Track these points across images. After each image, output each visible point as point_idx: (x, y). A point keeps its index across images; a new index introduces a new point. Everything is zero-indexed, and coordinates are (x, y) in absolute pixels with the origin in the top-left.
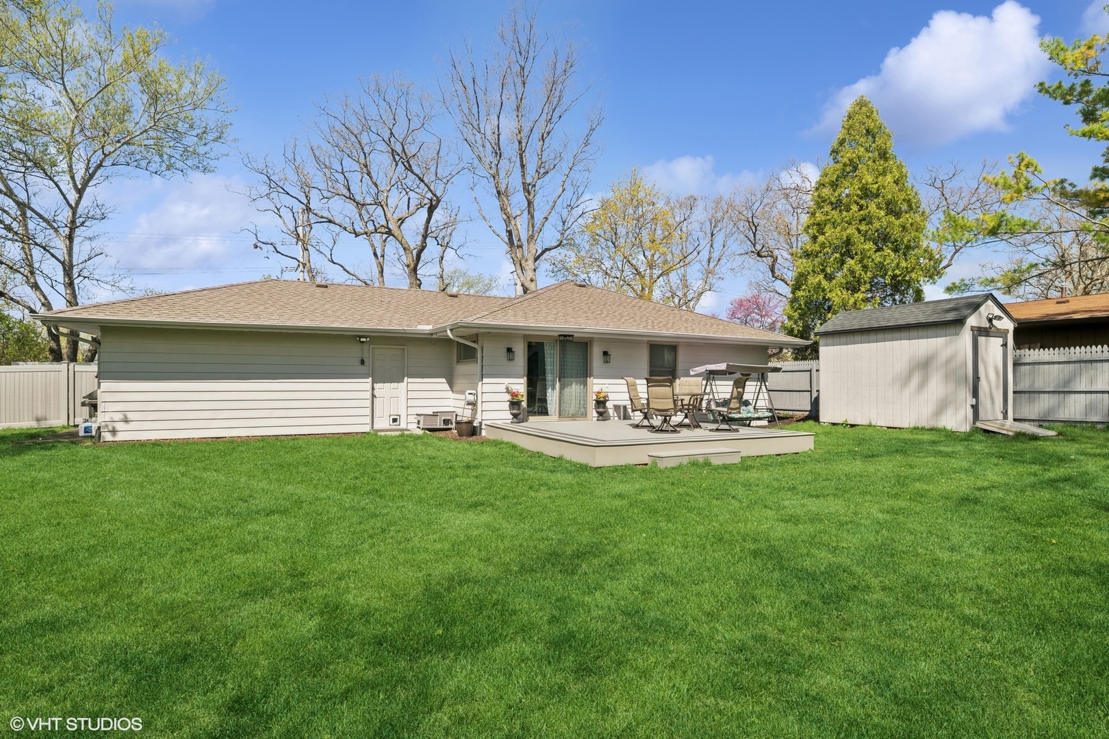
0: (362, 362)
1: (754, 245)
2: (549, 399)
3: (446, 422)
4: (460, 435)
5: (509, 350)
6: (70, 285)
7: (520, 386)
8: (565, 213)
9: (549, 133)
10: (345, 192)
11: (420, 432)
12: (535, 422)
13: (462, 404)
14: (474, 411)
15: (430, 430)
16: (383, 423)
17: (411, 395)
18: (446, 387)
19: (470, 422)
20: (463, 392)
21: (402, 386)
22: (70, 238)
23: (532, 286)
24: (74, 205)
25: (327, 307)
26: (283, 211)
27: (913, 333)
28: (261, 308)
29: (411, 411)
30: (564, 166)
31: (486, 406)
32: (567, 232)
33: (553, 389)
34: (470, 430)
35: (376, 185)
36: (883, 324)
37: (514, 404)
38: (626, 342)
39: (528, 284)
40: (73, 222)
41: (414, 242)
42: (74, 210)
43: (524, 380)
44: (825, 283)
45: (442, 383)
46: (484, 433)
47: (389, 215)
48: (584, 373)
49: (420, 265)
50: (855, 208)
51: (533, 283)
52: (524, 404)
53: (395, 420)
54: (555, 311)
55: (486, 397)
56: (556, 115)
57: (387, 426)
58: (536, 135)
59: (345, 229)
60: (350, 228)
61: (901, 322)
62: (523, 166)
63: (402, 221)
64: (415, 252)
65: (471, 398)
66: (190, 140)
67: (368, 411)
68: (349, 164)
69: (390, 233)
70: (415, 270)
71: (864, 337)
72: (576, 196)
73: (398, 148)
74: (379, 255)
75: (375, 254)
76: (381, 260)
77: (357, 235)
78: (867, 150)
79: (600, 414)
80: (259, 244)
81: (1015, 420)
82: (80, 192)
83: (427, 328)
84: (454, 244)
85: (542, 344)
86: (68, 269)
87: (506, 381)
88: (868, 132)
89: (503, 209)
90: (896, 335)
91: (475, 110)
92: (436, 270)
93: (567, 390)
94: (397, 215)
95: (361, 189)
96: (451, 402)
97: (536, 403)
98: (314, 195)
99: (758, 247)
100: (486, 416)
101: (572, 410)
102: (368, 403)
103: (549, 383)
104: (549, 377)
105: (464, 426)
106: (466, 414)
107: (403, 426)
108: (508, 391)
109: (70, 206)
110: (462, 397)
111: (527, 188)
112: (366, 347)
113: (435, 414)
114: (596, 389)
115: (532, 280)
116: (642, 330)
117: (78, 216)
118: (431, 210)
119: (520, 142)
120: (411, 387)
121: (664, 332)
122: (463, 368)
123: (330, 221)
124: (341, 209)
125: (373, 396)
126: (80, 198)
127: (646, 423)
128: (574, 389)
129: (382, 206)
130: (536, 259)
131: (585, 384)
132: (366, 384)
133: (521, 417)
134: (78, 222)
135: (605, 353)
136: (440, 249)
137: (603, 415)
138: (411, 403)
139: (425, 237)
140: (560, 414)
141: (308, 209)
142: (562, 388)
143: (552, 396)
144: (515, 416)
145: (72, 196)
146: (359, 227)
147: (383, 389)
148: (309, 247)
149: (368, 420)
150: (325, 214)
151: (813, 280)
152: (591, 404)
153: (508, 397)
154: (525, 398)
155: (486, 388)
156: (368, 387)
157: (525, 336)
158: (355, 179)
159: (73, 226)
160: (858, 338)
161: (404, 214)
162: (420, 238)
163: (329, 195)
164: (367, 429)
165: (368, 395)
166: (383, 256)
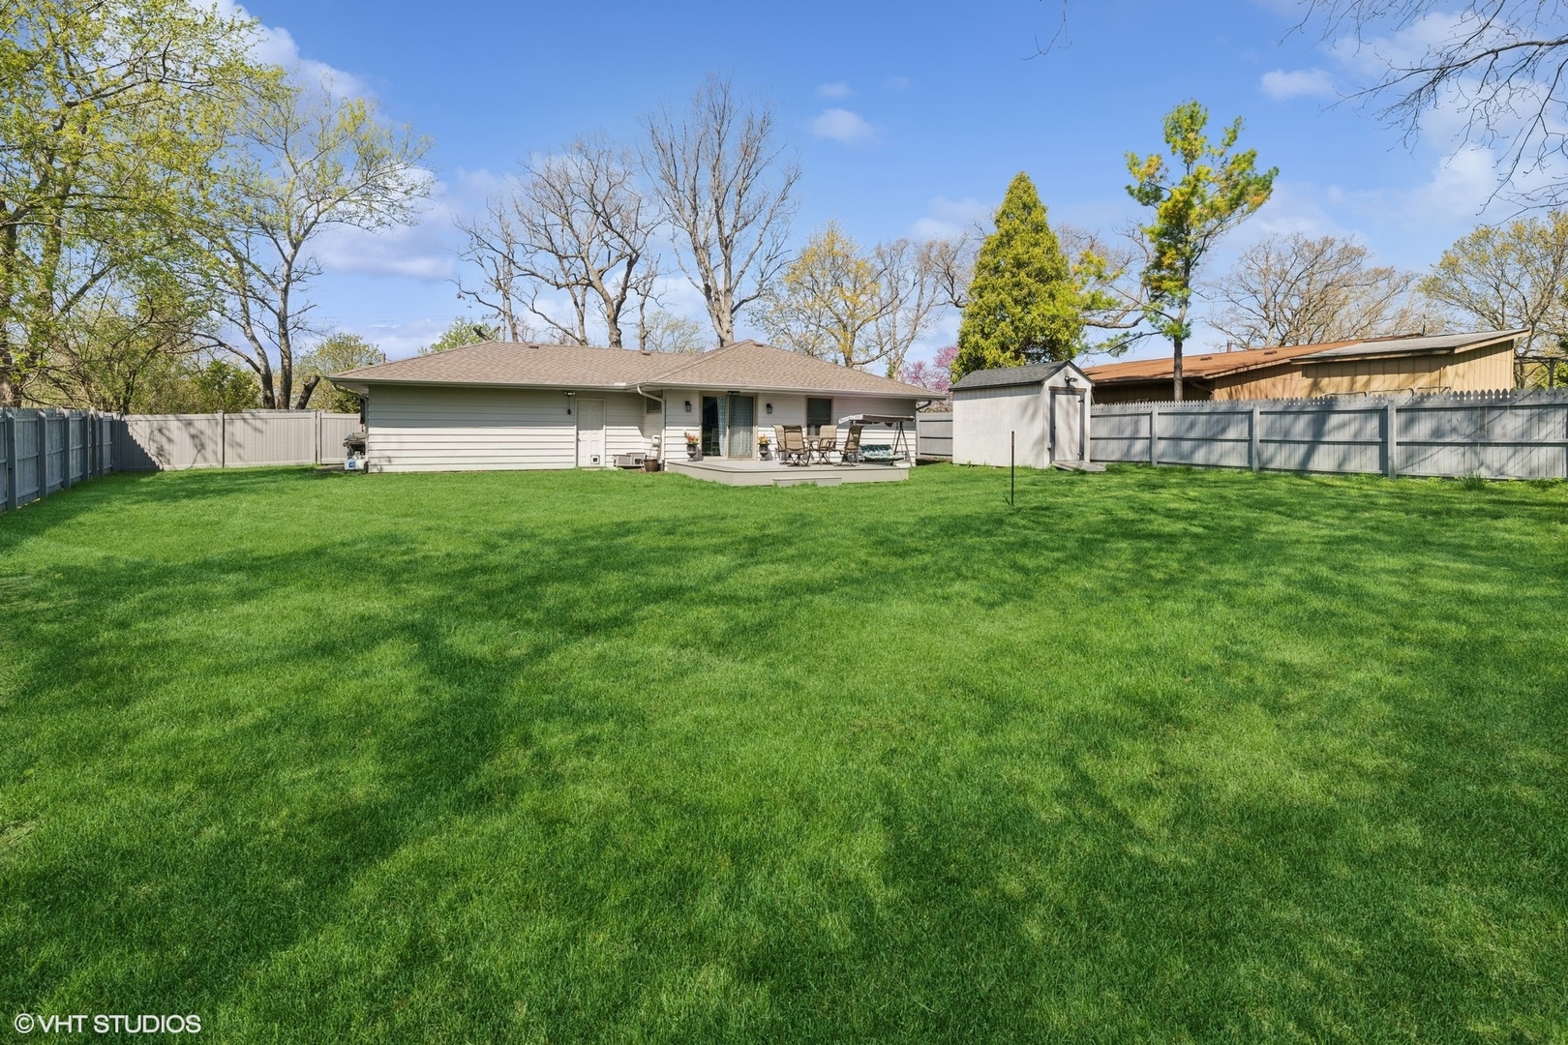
0: (569, 412)
1: (952, 296)
2: (721, 442)
3: (637, 461)
4: (648, 470)
5: (687, 403)
6: (285, 335)
7: (696, 432)
8: (764, 264)
9: (746, 189)
10: (548, 244)
11: (616, 469)
12: (709, 461)
13: (649, 446)
14: (659, 451)
15: (625, 468)
16: (585, 462)
17: (609, 439)
18: (638, 432)
19: (655, 461)
20: (650, 437)
21: (601, 433)
22: (285, 291)
23: (728, 337)
24: (289, 259)
25: (540, 366)
26: (485, 261)
27: (1013, 390)
28: (488, 368)
29: (609, 452)
30: (762, 219)
31: (668, 448)
32: (765, 283)
33: (724, 435)
34: (656, 466)
35: (577, 238)
36: (995, 383)
37: (691, 446)
38: (785, 397)
39: (724, 336)
40: (288, 276)
41: (613, 292)
42: (290, 265)
43: (700, 428)
44: (982, 342)
45: (635, 431)
46: (666, 469)
47: (590, 267)
48: (750, 422)
49: (620, 314)
50: (1007, 275)
51: (729, 335)
52: (699, 446)
53: (595, 460)
54: (727, 371)
55: (668, 441)
56: (753, 171)
57: (589, 465)
58: (733, 191)
59: (548, 281)
60: (552, 280)
61: (1005, 382)
62: (719, 222)
63: (602, 272)
64: (615, 303)
65: (656, 441)
66: (395, 195)
67: (574, 452)
68: (551, 218)
69: (590, 284)
70: (615, 320)
71: (983, 393)
72: (775, 247)
73: (599, 208)
74: (580, 304)
75: (576, 303)
76: (581, 308)
77: (559, 287)
78: (1022, 221)
79: (763, 455)
80: (462, 294)
81: (1091, 461)
82: (296, 246)
83: (623, 384)
84: (654, 292)
85: (715, 399)
86: (283, 320)
87: (685, 428)
88: (1025, 206)
89: (700, 263)
90: (1003, 391)
91: (673, 172)
92: (637, 318)
93: (736, 436)
94: (597, 267)
95: (563, 240)
96: (642, 446)
97: (710, 446)
98: (518, 251)
99: (956, 298)
100: (668, 455)
101: (740, 452)
102: (574, 446)
103: (721, 430)
104: (721, 424)
105: (650, 463)
106: (653, 454)
107: (602, 464)
108: (686, 436)
109: (286, 261)
110: (649, 440)
111: (726, 244)
112: (572, 399)
113: (628, 455)
114: (760, 434)
115: (728, 332)
116: (798, 387)
117: (293, 269)
118: (631, 264)
119: (716, 201)
120: (609, 432)
121: (818, 389)
122: (651, 418)
123: (533, 274)
124: (546, 262)
125: (578, 440)
126: (296, 252)
127: (823, 460)
128: (741, 435)
129: (583, 259)
130: (732, 311)
131: (751, 432)
132: (573, 430)
133: (696, 456)
134: (294, 276)
135: (769, 406)
136: (640, 298)
137: (765, 456)
138: (609, 446)
139: (624, 290)
140: (729, 455)
141: (511, 262)
142: (732, 434)
143: (724, 442)
144: (692, 455)
145: (288, 250)
146: (561, 281)
147: (585, 435)
148: (511, 297)
149: (574, 459)
150: (528, 267)
151: (972, 339)
152: (756, 447)
153: (686, 441)
154: (700, 442)
155: (668, 433)
156: (574, 432)
157: (700, 392)
158: (556, 232)
159: (288, 279)
160: (978, 393)
161: (605, 265)
162: (620, 290)
163: (533, 249)
164: (573, 466)
165: (574, 439)
166: (583, 305)
